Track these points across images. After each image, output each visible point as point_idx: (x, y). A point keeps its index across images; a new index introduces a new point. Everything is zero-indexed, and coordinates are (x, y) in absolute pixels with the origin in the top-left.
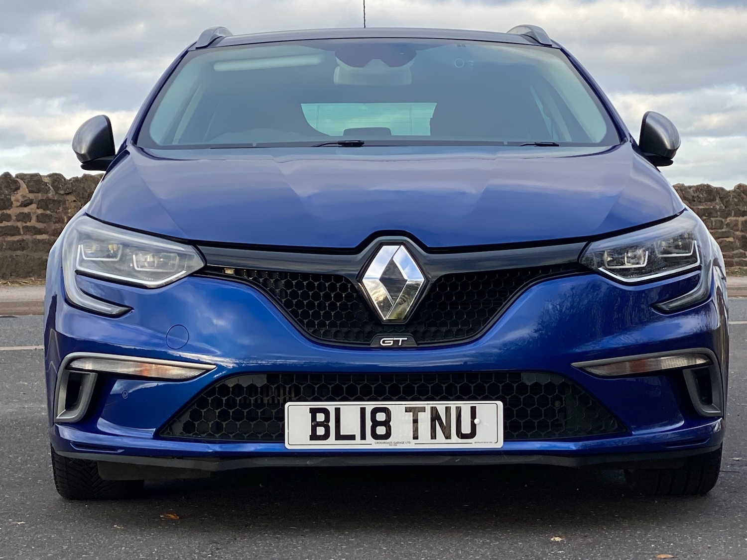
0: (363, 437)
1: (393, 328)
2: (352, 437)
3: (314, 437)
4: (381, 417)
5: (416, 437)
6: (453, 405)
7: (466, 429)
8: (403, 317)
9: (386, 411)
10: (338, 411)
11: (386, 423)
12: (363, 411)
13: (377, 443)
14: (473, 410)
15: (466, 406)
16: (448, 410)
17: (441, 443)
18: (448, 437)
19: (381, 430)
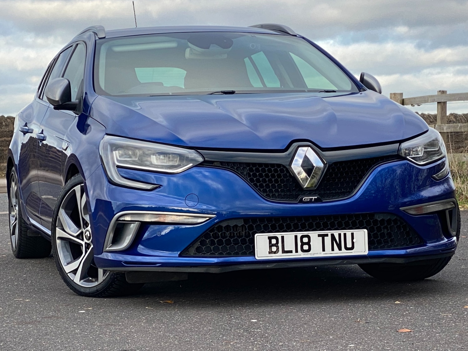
0: (297, 251)
1: (309, 192)
2: (291, 252)
3: (271, 252)
4: (305, 240)
5: (324, 250)
6: (342, 232)
7: (349, 245)
8: (314, 186)
9: (308, 237)
10: (283, 237)
11: (308, 243)
12: (296, 237)
13: (304, 254)
15: (349, 233)
16: (340, 235)
17: (337, 253)
18: (340, 249)
19: (306, 247)
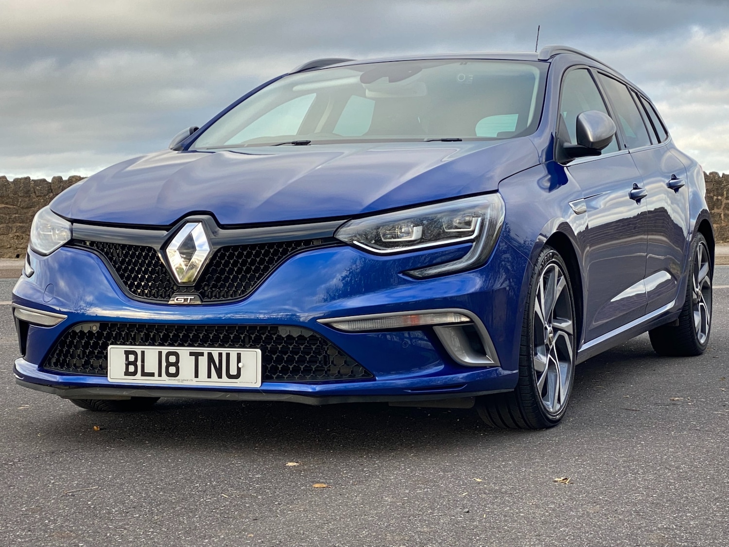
0: (160, 375)
1: (185, 289)
2: (152, 375)
3: (127, 373)
4: (172, 359)
5: (197, 376)
6: (225, 351)
7: (233, 371)
8: (192, 280)
9: (176, 354)
10: (143, 353)
11: (176, 364)
12: (160, 353)
13: (170, 380)
14: (239, 356)
15: (233, 352)
16: (220, 355)
17: (215, 382)
18: (220, 376)
19: (172, 370)
